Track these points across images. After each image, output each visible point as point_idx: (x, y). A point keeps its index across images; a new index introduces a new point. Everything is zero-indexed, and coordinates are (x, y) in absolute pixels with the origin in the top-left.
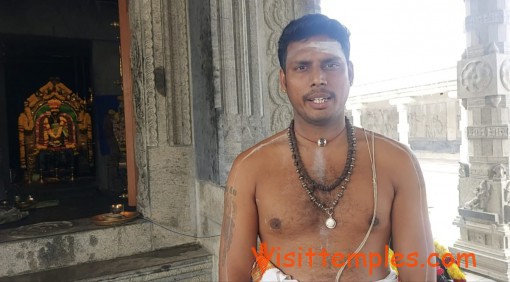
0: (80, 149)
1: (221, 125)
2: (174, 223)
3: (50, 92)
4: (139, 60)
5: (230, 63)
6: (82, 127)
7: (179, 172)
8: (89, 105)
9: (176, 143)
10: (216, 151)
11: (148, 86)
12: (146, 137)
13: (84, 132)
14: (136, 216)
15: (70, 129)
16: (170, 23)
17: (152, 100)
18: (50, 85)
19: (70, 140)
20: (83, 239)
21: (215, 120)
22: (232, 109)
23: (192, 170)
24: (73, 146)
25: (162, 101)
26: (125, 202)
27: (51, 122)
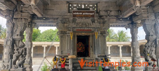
0: (83, 52)
2: (92, 58)
4: (90, 45)
7: (93, 54)
9: (93, 51)
10: (95, 52)
11: (91, 47)
12: (90, 51)
13: (84, 49)
20: (86, 58)
22: (96, 49)
27: (80, 48)
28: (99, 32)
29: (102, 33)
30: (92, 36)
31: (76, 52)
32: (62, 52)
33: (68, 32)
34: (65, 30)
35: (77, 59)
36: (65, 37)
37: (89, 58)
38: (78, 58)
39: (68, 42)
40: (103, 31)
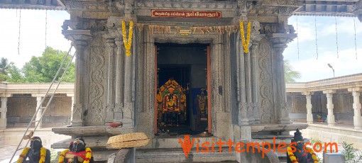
1: (240, 105)
2: (224, 139)
3: (169, 84)
4: (214, 83)
5: (243, 86)
6: (182, 101)
7: (226, 121)
8: (186, 92)
9: (225, 111)
10: (237, 115)
11: (216, 92)
12: (215, 109)
13: (183, 103)
14: (210, 135)
15: (177, 102)
16: (224, 71)
17: (218, 97)
18: (170, 81)
19: (177, 107)
21: (237, 104)
22: (244, 101)
23: (230, 120)
24: (178, 110)
25: (221, 97)
26: (207, 131)
27: (170, 99)
28: (257, 24)
29: (267, 28)
30: (223, 44)
31: (150, 116)
32: (85, 113)
33: (112, 20)
34: (101, 15)
35: (157, 144)
36: (103, 48)
37: (210, 139)
38: (160, 140)
39: (114, 68)
40: (271, 19)
